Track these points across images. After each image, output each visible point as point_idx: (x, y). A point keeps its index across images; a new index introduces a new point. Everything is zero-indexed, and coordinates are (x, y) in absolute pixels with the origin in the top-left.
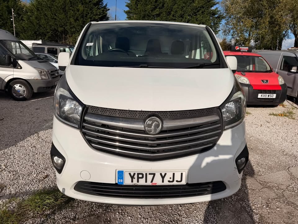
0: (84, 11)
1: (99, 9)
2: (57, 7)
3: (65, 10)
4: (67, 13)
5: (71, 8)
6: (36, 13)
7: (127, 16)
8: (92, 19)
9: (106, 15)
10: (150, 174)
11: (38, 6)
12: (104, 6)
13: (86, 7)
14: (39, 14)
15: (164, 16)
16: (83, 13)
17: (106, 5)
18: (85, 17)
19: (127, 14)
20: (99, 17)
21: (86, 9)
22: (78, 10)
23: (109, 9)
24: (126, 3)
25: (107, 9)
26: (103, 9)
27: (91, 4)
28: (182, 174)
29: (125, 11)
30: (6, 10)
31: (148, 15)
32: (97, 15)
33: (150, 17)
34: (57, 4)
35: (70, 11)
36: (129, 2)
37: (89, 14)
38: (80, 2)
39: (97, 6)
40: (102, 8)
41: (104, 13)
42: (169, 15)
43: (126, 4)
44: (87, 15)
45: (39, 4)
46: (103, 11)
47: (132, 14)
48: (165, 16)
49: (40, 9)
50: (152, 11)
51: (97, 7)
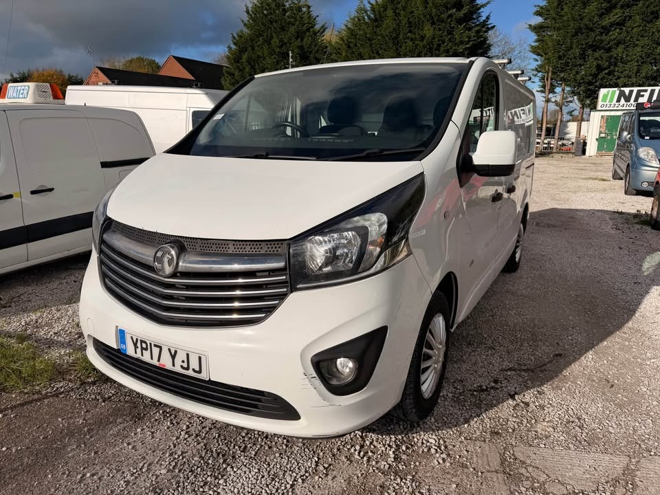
0: (434, 38)
1: (470, 29)
2: (383, 37)
3: (398, 41)
4: (401, 47)
5: (409, 34)
6: (344, 54)
7: (536, 37)
8: (451, 53)
9: (486, 39)
10: (155, 346)
11: (350, 40)
12: (482, 21)
13: (440, 29)
14: (349, 55)
15: (637, 24)
16: (432, 42)
17: (488, 18)
18: (436, 50)
19: (536, 32)
20: (466, 48)
21: (438, 33)
22: (422, 38)
23: (494, 27)
24: (536, 6)
25: (490, 26)
26: (477, 29)
27: (451, 21)
28: (200, 358)
29: (530, 25)
30: (298, 54)
31: (587, 28)
32: (462, 42)
33: (594, 31)
34: (383, 32)
35: (406, 42)
36: (543, 4)
37: (443, 43)
38: (428, 21)
39: (464, 24)
40: (476, 26)
41: (481, 37)
42: (651, 21)
43: (535, 9)
44: (439, 45)
45: (352, 35)
46: (478, 32)
47: (549, 29)
48: (640, 26)
49: (352, 45)
50: (601, 16)
51: (464, 27)
